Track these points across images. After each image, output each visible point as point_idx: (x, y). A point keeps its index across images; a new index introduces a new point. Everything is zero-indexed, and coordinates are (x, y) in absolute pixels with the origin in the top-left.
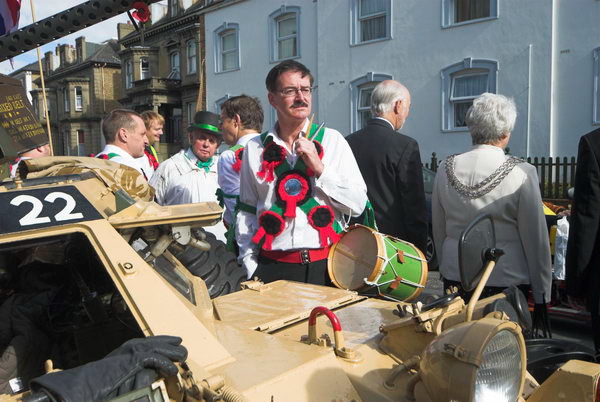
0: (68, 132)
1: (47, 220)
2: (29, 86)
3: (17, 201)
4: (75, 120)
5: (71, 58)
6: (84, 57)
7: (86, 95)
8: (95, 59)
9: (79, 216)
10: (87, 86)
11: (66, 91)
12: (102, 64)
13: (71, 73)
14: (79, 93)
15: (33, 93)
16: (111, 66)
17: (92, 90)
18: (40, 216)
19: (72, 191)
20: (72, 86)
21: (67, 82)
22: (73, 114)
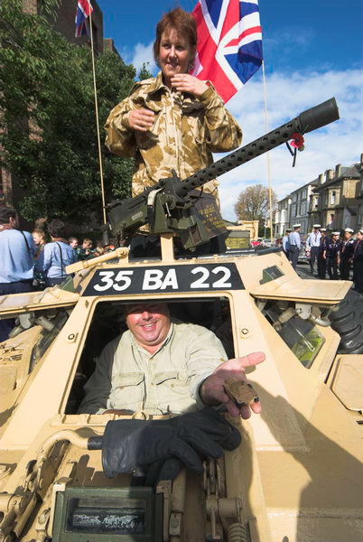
0: (326, 215)
1: (207, 286)
2: (310, 193)
3: (195, 271)
4: (331, 209)
5: (332, 176)
6: (339, 175)
7: (338, 196)
8: (345, 175)
9: (229, 285)
10: (339, 191)
11: (327, 194)
12: (349, 178)
13: (331, 184)
14: (334, 194)
15: (311, 196)
16: (354, 178)
17: (341, 193)
18: (204, 282)
19: (232, 267)
20: (331, 192)
21: (328, 190)
22: (329, 206)
